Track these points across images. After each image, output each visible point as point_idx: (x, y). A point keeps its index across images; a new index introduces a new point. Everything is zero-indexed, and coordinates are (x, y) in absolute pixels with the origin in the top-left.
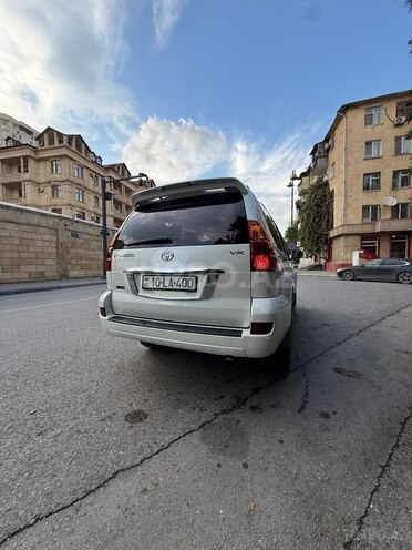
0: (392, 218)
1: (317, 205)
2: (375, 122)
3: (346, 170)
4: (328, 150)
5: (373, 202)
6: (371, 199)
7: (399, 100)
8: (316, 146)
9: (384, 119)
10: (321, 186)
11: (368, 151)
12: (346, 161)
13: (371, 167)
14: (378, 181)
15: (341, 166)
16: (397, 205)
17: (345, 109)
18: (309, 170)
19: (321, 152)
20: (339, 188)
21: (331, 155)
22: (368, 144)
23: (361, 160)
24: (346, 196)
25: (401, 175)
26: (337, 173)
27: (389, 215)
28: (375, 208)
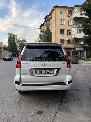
0: (67, 44)
1: (47, 37)
2: (63, 14)
3: (56, 27)
4: (50, 19)
5: (62, 38)
6: (62, 37)
7: (69, 9)
8: (46, 16)
9: (65, 14)
10: (48, 30)
11: (61, 22)
12: (56, 24)
13: (62, 27)
14: (64, 32)
15: (54, 25)
16: (68, 40)
17: (56, 7)
18: (44, 23)
19: (48, 18)
20: (53, 32)
21: (51, 20)
22: (61, 20)
23: (60, 25)
24: (56, 35)
25: (69, 31)
26: (53, 27)
27: (66, 43)
28: (63, 40)
